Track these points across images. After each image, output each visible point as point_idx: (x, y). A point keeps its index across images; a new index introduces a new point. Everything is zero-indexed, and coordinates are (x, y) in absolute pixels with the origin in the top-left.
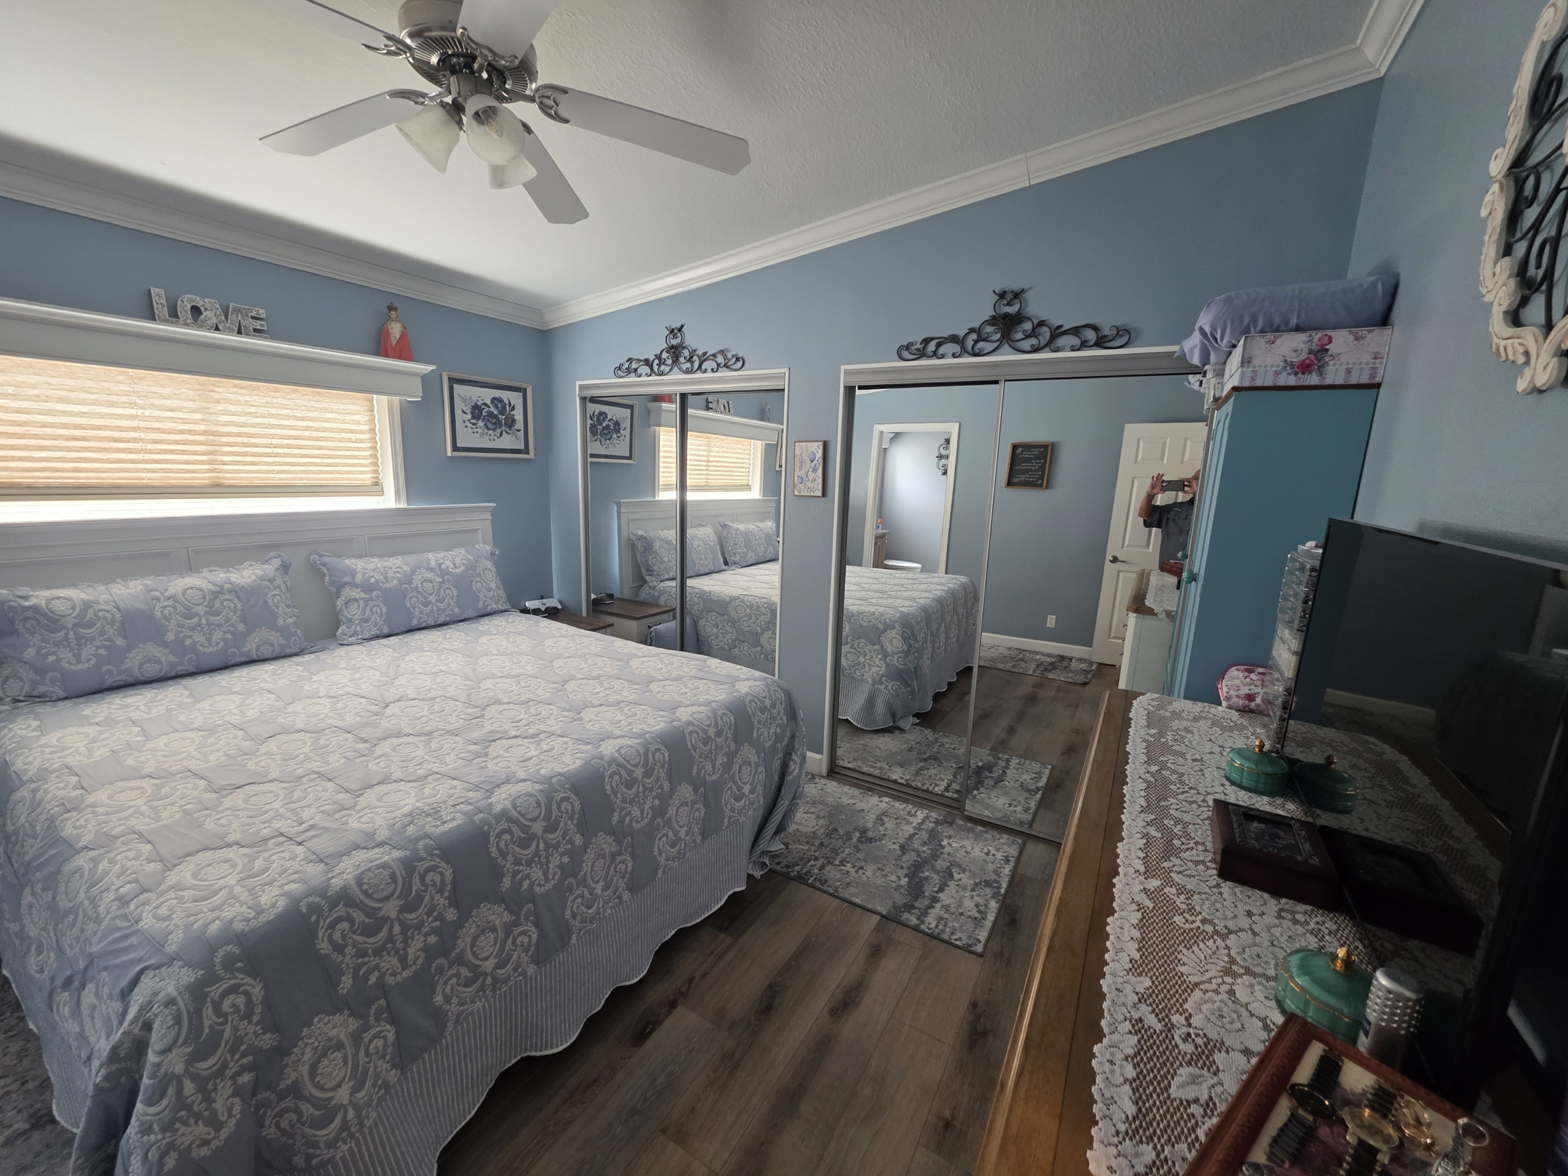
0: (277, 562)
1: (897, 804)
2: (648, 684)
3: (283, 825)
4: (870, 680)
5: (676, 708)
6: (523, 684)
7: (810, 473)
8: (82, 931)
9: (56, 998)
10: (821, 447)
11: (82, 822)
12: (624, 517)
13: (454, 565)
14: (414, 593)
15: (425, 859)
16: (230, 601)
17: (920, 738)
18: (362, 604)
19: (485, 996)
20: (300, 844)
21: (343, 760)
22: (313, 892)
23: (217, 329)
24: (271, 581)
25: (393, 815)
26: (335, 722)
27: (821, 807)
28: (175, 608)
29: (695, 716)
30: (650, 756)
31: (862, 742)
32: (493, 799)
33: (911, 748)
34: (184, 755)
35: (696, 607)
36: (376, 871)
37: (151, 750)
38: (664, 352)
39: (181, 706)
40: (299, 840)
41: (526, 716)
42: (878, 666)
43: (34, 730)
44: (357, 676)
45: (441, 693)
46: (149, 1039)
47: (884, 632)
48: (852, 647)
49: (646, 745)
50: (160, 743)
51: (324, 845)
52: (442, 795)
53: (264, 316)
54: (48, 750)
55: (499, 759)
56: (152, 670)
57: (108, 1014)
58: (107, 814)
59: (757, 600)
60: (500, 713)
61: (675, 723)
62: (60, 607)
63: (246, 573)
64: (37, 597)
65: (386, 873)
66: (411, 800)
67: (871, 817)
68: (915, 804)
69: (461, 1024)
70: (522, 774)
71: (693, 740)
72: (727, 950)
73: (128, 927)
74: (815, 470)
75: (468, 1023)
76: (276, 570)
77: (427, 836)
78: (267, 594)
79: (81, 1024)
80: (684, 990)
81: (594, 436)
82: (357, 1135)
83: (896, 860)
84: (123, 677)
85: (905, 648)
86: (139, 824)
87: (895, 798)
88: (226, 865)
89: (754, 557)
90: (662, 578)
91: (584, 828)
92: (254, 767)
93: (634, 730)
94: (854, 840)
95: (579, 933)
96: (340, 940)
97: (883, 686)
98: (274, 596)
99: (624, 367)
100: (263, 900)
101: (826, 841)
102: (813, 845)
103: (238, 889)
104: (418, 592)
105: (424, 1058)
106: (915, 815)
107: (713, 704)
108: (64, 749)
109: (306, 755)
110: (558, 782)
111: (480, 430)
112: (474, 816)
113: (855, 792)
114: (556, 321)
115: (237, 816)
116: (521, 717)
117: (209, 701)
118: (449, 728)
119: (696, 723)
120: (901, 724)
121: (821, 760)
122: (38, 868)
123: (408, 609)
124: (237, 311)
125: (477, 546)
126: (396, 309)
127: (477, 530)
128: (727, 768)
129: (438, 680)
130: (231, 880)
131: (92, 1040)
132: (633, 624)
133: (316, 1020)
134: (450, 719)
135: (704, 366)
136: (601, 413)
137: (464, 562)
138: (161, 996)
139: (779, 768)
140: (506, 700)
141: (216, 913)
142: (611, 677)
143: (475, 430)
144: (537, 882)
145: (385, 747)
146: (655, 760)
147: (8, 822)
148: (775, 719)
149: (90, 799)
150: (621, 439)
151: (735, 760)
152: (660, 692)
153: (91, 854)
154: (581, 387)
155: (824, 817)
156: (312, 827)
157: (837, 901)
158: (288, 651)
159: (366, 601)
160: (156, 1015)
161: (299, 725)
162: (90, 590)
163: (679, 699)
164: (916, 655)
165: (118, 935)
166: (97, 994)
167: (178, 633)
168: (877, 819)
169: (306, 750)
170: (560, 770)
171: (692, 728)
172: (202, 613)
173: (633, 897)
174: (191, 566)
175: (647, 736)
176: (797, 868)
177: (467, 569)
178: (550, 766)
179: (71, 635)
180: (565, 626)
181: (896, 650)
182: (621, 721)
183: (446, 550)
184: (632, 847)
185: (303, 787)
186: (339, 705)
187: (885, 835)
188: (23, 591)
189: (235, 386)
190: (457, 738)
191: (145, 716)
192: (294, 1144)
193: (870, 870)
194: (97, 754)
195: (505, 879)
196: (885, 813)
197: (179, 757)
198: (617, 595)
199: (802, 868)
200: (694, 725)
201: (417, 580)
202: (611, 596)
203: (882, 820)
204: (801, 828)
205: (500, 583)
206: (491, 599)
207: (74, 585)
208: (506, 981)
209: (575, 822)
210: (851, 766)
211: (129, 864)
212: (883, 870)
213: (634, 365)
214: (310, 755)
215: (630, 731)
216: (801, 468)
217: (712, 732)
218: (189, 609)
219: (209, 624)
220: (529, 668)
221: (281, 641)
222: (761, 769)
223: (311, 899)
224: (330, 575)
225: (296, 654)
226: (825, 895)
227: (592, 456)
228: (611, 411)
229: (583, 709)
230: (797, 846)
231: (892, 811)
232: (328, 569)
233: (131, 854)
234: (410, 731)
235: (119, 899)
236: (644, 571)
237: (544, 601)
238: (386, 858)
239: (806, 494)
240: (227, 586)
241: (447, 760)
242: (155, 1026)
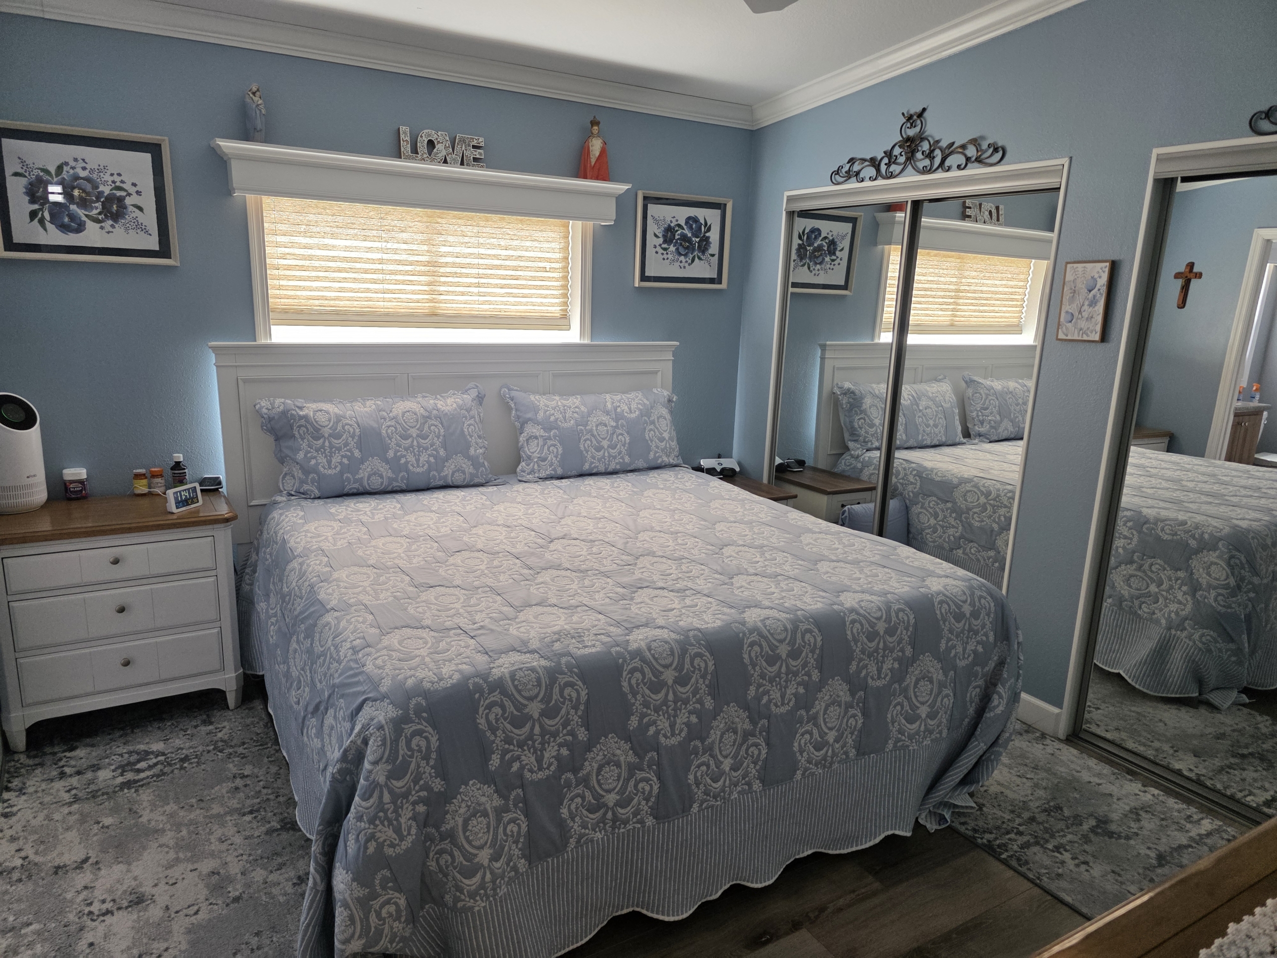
0: (474, 393)
1: (1171, 802)
2: (816, 562)
3: (463, 622)
4: (1163, 621)
5: (842, 592)
6: (680, 542)
7: (1086, 307)
8: (329, 668)
9: (307, 723)
10: (1107, 270)
11: (330, 591)
12: (828, 364)
13: (630, 409)
14: (588, 436)
15: (565, 674)
16: (436, 426)
17: (1244, 725)
18: (541, 442)
19: (604, 829)
20: (472, 638)
21: (511, 581)
22: (478, 675)
23: (445, 162)
24: (468, 410)
25: (544, 631)
26: (508, 549)
27: (1044, 775)
28: (396, 428)
29: (863, 604)
30: (799, 635)
31: (1139, 710)
32: (631, 638)
33: (1224, 734)
34: (396, 555)
35: (910, 488)
36: (526, 672)
37: (374, 546)
38: (897, 147)
39: (394, 516)
40: (472, 634)
41: (676, 572)
42: (1180, 603)
43: (300, 518)
44: (530, 511)
45: (600, 537)
46: (366, 752)
47: (1197, 551)
48: (1140, 568)
49: (796, 623)
50: (380, 542)
51: (490, 642)
52: (586, 624)
53: (482, 144)
54: (309, 535)
55: (643, 605)
56: (376, 483)
57: (341, 732)
58: (346, 588)
59: (998, 486)
60: (652, 564)
61: (835, 607)
62: (322, 418)
63: (449, 401)
64: (308, 408)
65: (533, 676)
66: (561, 622)
67: (1123, 807)
68: (1201, 808)
69: (582, 846)
70: (661, 622)
71: (855, 631)
72: (875, 894)
73: (357, 668)
74: (1093, 303)
75: (587, 848)
76: (473, 400)
77: (569, 654)
78: (464, 423)
79: (322, 740)
80: (812, 915)
81: (801, 259)
82: (491, 899)
83: (1145, 868)
84: (356, 485)
85: (1232, 582)
86: (366, 599)
87: (1168, 792)
88: (421, 641)
89: (1011, 429)
90: (869, 445)
91: (715, 690)
92: (443, 574)
93: (786, 605)
94: (1085, 827)
95: (701, 805)
96: (494, 722)
97: (1185, 633)
98: (469, 425)
99: (844, 170)
100: (444, 671)
101: (1041, 817)
102: (1019, 816)
103: (427, 659)
104: (593, 435)
105: (548, 862)
106: (1198, 822)
107: (889, 596)
108: (319, 536)
109: (483, 571)
110: (694, 636)
111: (670, 256)
112: (612, 647)
113: (1106, 770)
114: (767, 117)
115: (429, 608)
116: (671, 571)
117: (414, 515)
118: (603, 569)
119: (862, 611)
120: (1215, 698)
121: (1058, 715)
122: (303, 621)
123: (582, 452)
124: (463, 141)
125: (655, 390)
126: (598, 123)
127: (656, 372)
128: (899, 676)
129: (600, 525)
130: (424, 652)
131: (328, 754)
132: (822, 500)
133: (471, 782)
134: (605, 561)
135: (948, 163)
136: (813, 231)
137: (640, 406)
138: (375, 721)
139: (977, 700)
140: (660, 554)
141: (412, 672)
142: (775, 548)
143: (665, 256)
144: (663, 732)
145: (546, 576)
146: (804, 641)
147: (285, 585)
148: (976, 633)
149: (335, 575)
150: (836, 263)
151: (911, 669)
152: (828, 573)
153: (336, 614)
154: (790, 199)
155: (1045, 789)
156: (482, 627)
157: (1037, 891)
158: (476, 480)
159: (545, 439)
160: (371, 735)
161: (480, 546)
162: (341, 406)
163: (849, 584)
164: (1252, 595)
165: (351, 672)
166: (335, 717)
167: (396, 451)
168: (1131, 811)
169: (483, 567)
170: (699, 626)
171: (855, 617)
172: (414, 435)
173: (765, 790)
174: (408, 391)
175: (799, 613)
176: (987, 836)
177: (642, 415)
178: (690, 620)
179: (327, 444)
180: (736, 489)
181: (1215, 583)
182: (774, 593)
183: (623, 393)
184: (768, 733)
185: (478, 596)
186: (512, 535)
187: (1137, 834)
188: (300, 402)
189: (455, 217)
190: (609, 580)
191: (370, 520)
192: (446, 883)
193: (1097, 870)
194: (339, 543)
195: (633, 718)
196: (1146, 808)
197: (392, 556)
198: (810, 462)
199: (996, 839)
200: (858, 613)
201: (593, 421)
202: (801, 463)
203: (1138, 814)
204: (1007, 792)
205: (674, 434)
206: (662, 450)
207: (330, 401)
208: (625, 822)
209: (707, 682)
210: (1108, 736)
211: (359, 626)
212: (1119, 875)
213: (856, 167)
214: (486, 571)
215: (782, 605)
216: (1072, 300)
217: (881, 627)
218: (405, 430)
219: (419, 446)
220: (689, 527)
221: (472, 470)
222: (948, 691)
223: (477, 680)
224: (516, 410)
225: (482, 485)
226: (1021, 879)
227: (795, 285)
228: (826, 227)
229: (737, 575)
230: (995, 811)
231: (1159, 808)
232: (515, 404)
233: (361, 619)
234: (569, 567)
235: (353, 648)
236: (846, 435)
237: (722, 460)
238: (535, 664)
239: (1076, 337)
240: (435, 412)
241: (597, 597)
242: (370, 743)
